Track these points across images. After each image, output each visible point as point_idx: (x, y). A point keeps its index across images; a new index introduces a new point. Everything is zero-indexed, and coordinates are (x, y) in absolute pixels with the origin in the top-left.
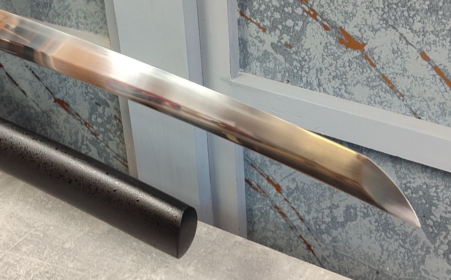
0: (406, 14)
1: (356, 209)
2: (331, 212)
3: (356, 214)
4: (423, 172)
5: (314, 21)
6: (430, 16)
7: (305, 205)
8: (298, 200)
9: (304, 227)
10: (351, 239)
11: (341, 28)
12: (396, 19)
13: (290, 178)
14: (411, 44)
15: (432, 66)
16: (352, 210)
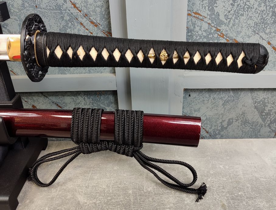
0: (263, 26)
1: (233, 119)
2: (221, 124)
3: (233, 121)
4: (263, 93)
5: (223, 39)
6: (274, 25)
7: (210, 125)
8: (206, 124)
9: (208, 135)
10: (229, 133)
11: (234, 39)
12: (259, 30)
13: (204, 115)
14: (264, 39)
15: (272, 47)
16: (231, 120)
